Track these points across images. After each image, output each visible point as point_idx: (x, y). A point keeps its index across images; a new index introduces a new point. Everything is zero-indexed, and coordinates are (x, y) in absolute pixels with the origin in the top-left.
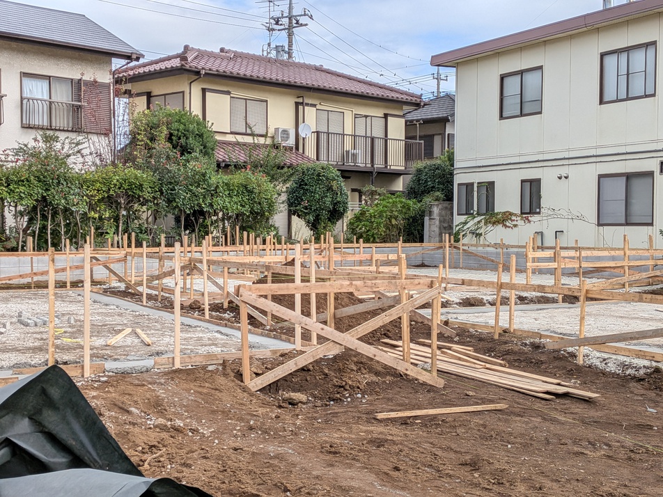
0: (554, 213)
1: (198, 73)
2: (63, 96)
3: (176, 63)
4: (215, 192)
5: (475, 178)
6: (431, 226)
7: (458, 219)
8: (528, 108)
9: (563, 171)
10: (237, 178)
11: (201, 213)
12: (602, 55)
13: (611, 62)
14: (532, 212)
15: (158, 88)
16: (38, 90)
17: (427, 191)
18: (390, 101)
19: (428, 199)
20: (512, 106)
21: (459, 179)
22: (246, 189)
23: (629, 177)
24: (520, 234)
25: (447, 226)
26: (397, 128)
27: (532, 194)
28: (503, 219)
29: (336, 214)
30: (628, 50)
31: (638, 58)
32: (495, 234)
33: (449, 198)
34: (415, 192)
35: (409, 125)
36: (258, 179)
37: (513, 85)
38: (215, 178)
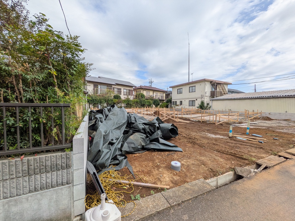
0: (184, 105)
1: (142, 89)
2: (128, 91)
3: (140, 87)
4: (146, 102)
5: (174, 101)
6: (169, 106)
7: (172, 105)
8: (181, 93)
9: (185, 100)
10: (148, 101)
11: (144, 105)
12: (189, 87)
13: (190, 88)
14: (181, 105)
15: (138, 90)
16: (125, 90)
17: (168, 102)
18: (164, 92)
19: (169, 103)
20: (179, 93)
21: (172, 101)
22: (149, 102)
23: (192, 101)
24: (180, 107)
25: (171, 106)
26: (164, 95)
27: (181, 102)
28: (178, 105)
29: (158, 105)
30: (192, 87)
31: (194, 87)
32: (177, 107)
33: (171, 103)
34: (167, 102)
35: (166, 94)
36: (150, 101)
37: (179, 90)
38: (146, 101)
